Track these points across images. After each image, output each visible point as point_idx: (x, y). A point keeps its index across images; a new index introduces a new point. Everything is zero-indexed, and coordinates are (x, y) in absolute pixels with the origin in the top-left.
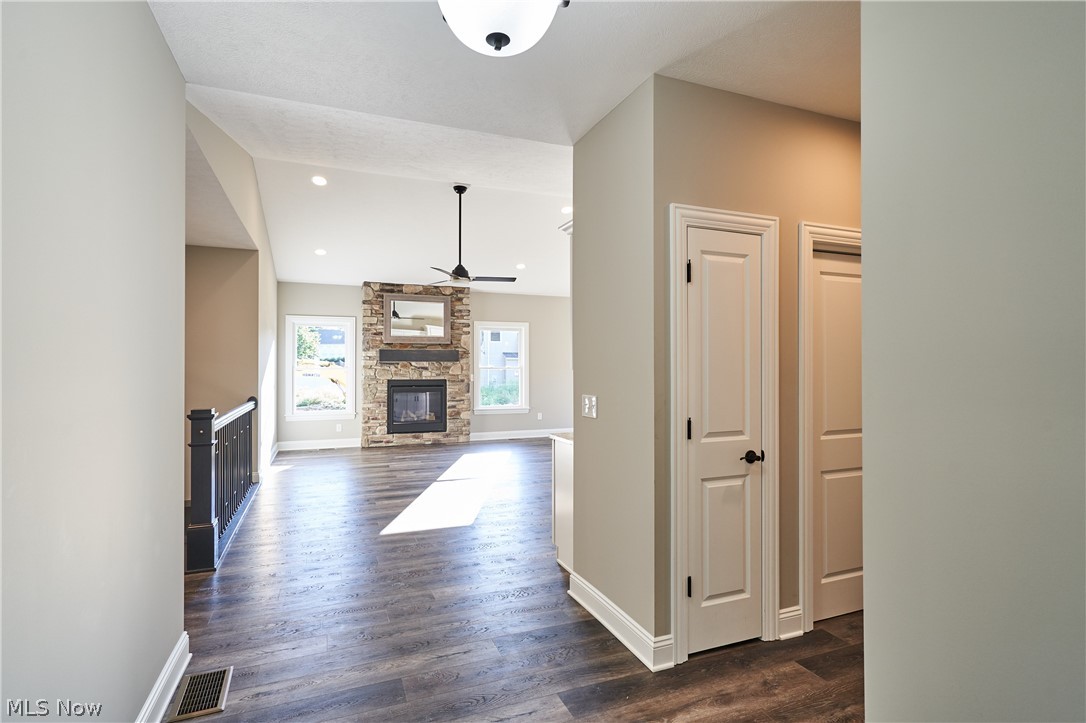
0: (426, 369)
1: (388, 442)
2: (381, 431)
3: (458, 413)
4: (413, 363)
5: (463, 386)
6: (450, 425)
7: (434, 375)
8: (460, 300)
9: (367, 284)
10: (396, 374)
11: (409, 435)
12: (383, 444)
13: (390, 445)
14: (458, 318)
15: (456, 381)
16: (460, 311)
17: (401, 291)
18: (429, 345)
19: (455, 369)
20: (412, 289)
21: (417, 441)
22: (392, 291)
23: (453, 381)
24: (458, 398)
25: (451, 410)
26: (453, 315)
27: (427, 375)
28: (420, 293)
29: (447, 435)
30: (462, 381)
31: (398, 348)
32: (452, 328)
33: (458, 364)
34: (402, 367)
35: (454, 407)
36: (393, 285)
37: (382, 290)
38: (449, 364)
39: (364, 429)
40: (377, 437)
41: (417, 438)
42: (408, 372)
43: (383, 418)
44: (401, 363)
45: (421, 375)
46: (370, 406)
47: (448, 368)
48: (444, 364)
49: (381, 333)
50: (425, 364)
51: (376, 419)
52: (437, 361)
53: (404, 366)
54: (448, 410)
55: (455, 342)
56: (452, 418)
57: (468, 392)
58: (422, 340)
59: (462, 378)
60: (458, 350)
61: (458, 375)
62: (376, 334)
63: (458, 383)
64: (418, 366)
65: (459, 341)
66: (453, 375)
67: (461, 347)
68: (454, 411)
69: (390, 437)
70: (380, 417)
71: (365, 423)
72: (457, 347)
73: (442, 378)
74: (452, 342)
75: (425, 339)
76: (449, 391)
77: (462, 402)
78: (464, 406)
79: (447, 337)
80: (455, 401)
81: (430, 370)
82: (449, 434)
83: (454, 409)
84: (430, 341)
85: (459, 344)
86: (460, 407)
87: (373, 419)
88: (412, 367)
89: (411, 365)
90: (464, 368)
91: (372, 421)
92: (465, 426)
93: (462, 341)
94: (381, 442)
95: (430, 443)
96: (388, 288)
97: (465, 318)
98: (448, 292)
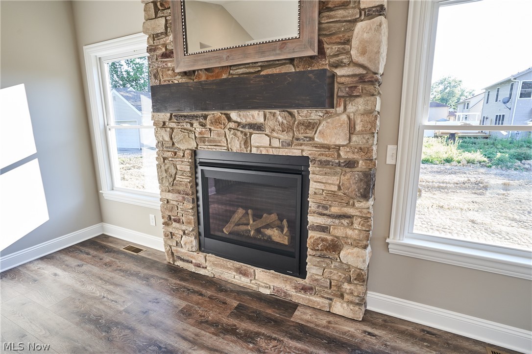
0: (258, 128)
1: (198, 266)
2: (187, 243)
3: (335, 247)
4: (234, 115)
5: (350, 180)
6: (312, 269)
7: (276, 143)
10: (202, 139)
11: (229, 264)
12: (192, 268)
13: (202, 272)
15: (331, 161)
19: (329, 130)
21: (244, 281)
23: (324, 164)
24: (335, 210)
25: (319, 235)
27: (260, 144)
29: (305, 289)
30: (351, 164)
32: (322, 8)
33: (341, 114)
34: (212, 123)
35: (324, 229)
38: (315, 115)
40: (183, 251)
41: (245, 274)
42: (226, 137)
43: (189, 223)
44: (210, 114)
45: (247, 142)
46: (170, 196)
47: (311, 126)
48: (303, 114)
50: (256, 116)
51: (180, 222)
53: (217, 122)
54: (311, 234)
55: (330, 50)
56: (318, 253)
57: (365, 196)
58: (246, 56)
59: (351, 156)
60: (339, 72)
61: (338, 148)
62: (168, 55)
63: (338, 169)
64: (244, 121)
65: (348, 42)
66: (323, 146)
67: (353, 63)
68: (323, 240)
69: (200, 258)
70: (184, 219)
71: (165, 224)
72: (337, 65)
73: (295, 152)
74: (321, 51)
75: (251, 50)
76: (313, 186)
77: (345, 222)
78: (350, 232)
79: (306, 37)
80: (329, 216)
81: (267, 132)
82: (311, 289)
83: (323, 235)
84: (263, 53)
85: (348, 53)
86: (339, 232)
87: (175, 221)
88: (232, 125)
89: (229, 119)
90: (358, 128)
91: (174, 224)
92: (350, 282)
93: (355, 42)
94: (191, 262)
95: (268, 292)
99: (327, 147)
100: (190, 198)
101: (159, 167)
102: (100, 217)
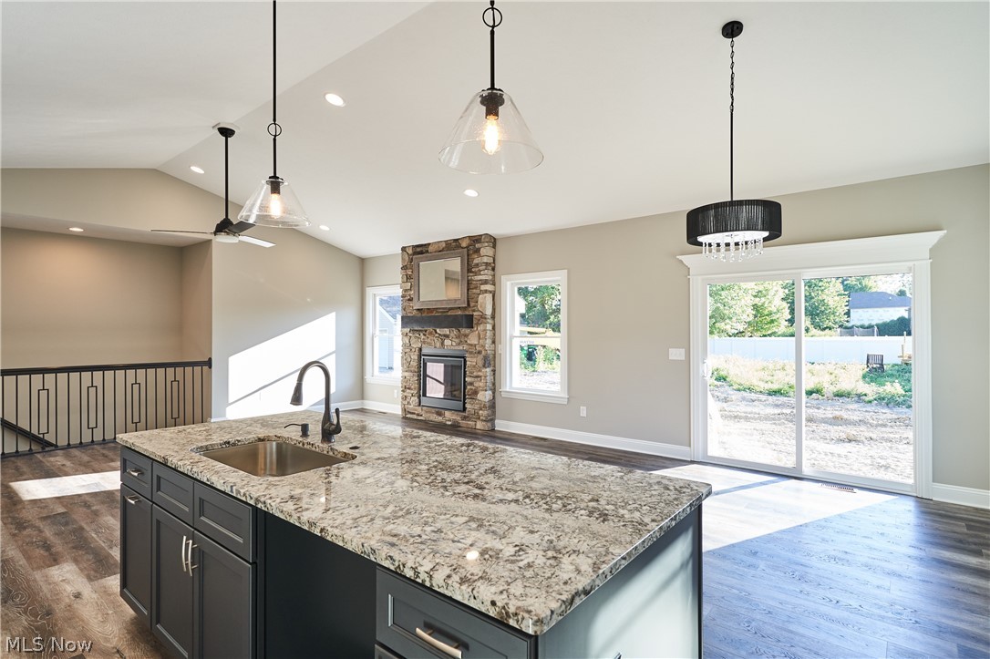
0: (447, 336)
1: (418, 415)
2: (413, 402)
3: (476, 392)
4: (438, 330)
5: (480, 360)
6: (468, 406)
7: (454, 344)
8: (477, 251)
9: (404, 249)
10: (424, 342)
11: (433, 410)
12: (415, 417)
13: (420, 418)
14: (476, 273)
15: (474, 352)
16: (477, 265)
17: (427, 252)
18: (451, 309)
19: (473, 337)
20: (437, 247)
21: (440, 419)
22: (421, 253)
23: (471, 353)
24: (475, 374)
26: (469, 271)
27: (448, 344)
28: (443, 250)
29: (465, 418)
30: (479, 352)
31: (425, 314)
32: (468, 288)
33: (475, 331)
35: (472, 384)
36: (422, 246)
37: (415, 253)
38: (467, 331)
39: (402, 398)
40: (411, 407)
42: (434, 341)
43: (415, 389)
44: (428, 330)
45: (442, 343)
46: (406, 374)
47: (466, 336)
48: (462, 331)
49: (413, 299)
50: (446, 331)
51: (411, 389)
52: (456, 328)
53: (430, 333)
54: (468, 387)
55: (472, 304)
56: (470, 397)
57: (484, 367)
59: (479, 349)
60: (475, 314)
61: (475, 345)
62: (411, 300)
63: (476, 355)
64: (442, 333)
65: (477, 302)
67: (478, 310)
68: (472, 390)
69: (419, 410)
70: (413, 387)
71: (403, 391)
72: (474, 311)
73: (461, 348)
74: (469, 304)
75: (444, 303)
76: (468, 364)
77: (479, 379)
78: (481, 384)
79: (463, 299)
80: (473, 377)
81: (450, 339)
82: (468, 417)
83: (472, 387)
84: (448, 304)
85: (477, 306)
86: (476, 384)
87: (408, 389)
88: (437, 335)
89: (436, 332)
90: (481, 337)
91: (408, 391)
92: (481, 409)
93: (479, 303)
94: (415, 414)
95: (450, 423)
96: (418, 250)
97: (482, 273)
98: (464, 245)
99: (471, 345)
100: (416, 374)
101: (402, 357)
102: (362, 396)
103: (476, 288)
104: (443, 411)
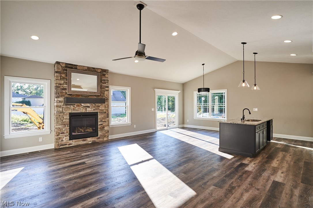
0: (89, 107)
1: (70, 144)
2: (66, 139)
3: (104, 127)
4: (82, 104)
5: (105, 115)
6: (100, 133)
7: (92, 110)
8: (104, 75)
9: (58, 63)
10: (74, 110)
11: (80, 140)
12: (67, 146)
13: (71, 146)
14: (103, 83)
15: (102, 112)
16: (104, 80)
17: (76, 68)
19: (102, 107)
20: (81, 68)
21: (85, 142)
22: (72, 68)
23: (101, 113)
24: (103, 121)
25: (100, 126)
26: (101, 82)
27: (89, 110)
28: (86, 70)
29: (99, 138)
30: (105, 112)
31: (75, 97)
32: (101, 88)
33: (104, 105)
34: (77, 106)
35: (102, 124)
36: (72, 65)
37: (66, 67)
38: (100, 105)
39: (57, 139)
40: (64, 142)
42: (81, 109)
43: (67, 132)
44: (76, 104)
45: (86, 110)
46: (60, 126)
47: (99, 106)
48: (97, 104)
49: (66, 89)
50: (88, 105)
51: (63, 133)
52: (94, 103)
53: (78, 106)
54: (99, 126)
55: (102, 95)
56: (101, 130)
57: (108, 117)
58: (87, 93)
59: (105, 111)
61: (103, 110)
62: (63, 89)
63: (103, 113)
64: (85, 106)
65: (104, 94)
66: (101, 110)
67: (105, 97)
68: (102, 127)
69: (71, 142)
70: (65, 132)
71: (57, 135)
72: (103, 97)
73: (96, 111)
75: (88, 93)
76: (99, 117)
77: (105, 122)
78: (106, 124)
79: (99, 92)
80: (103, 122)
81: (90, 108)
82: (100, 137)
83: (102, 126)
84: (91, 93)
85: (104, 95)
86: (104, 124)
87: (61, 133)
88: (82, 106)
89: (81, 105)
90: (106, 107)
91: (61, 135)
92: (107, 133)
93: (105, 94)
94: (66, 145)
95: (91, 142)
96: (70, 66)
97: (106, 83)
98: (99, 71)
103: (103, 88)
104: (86, 139)
